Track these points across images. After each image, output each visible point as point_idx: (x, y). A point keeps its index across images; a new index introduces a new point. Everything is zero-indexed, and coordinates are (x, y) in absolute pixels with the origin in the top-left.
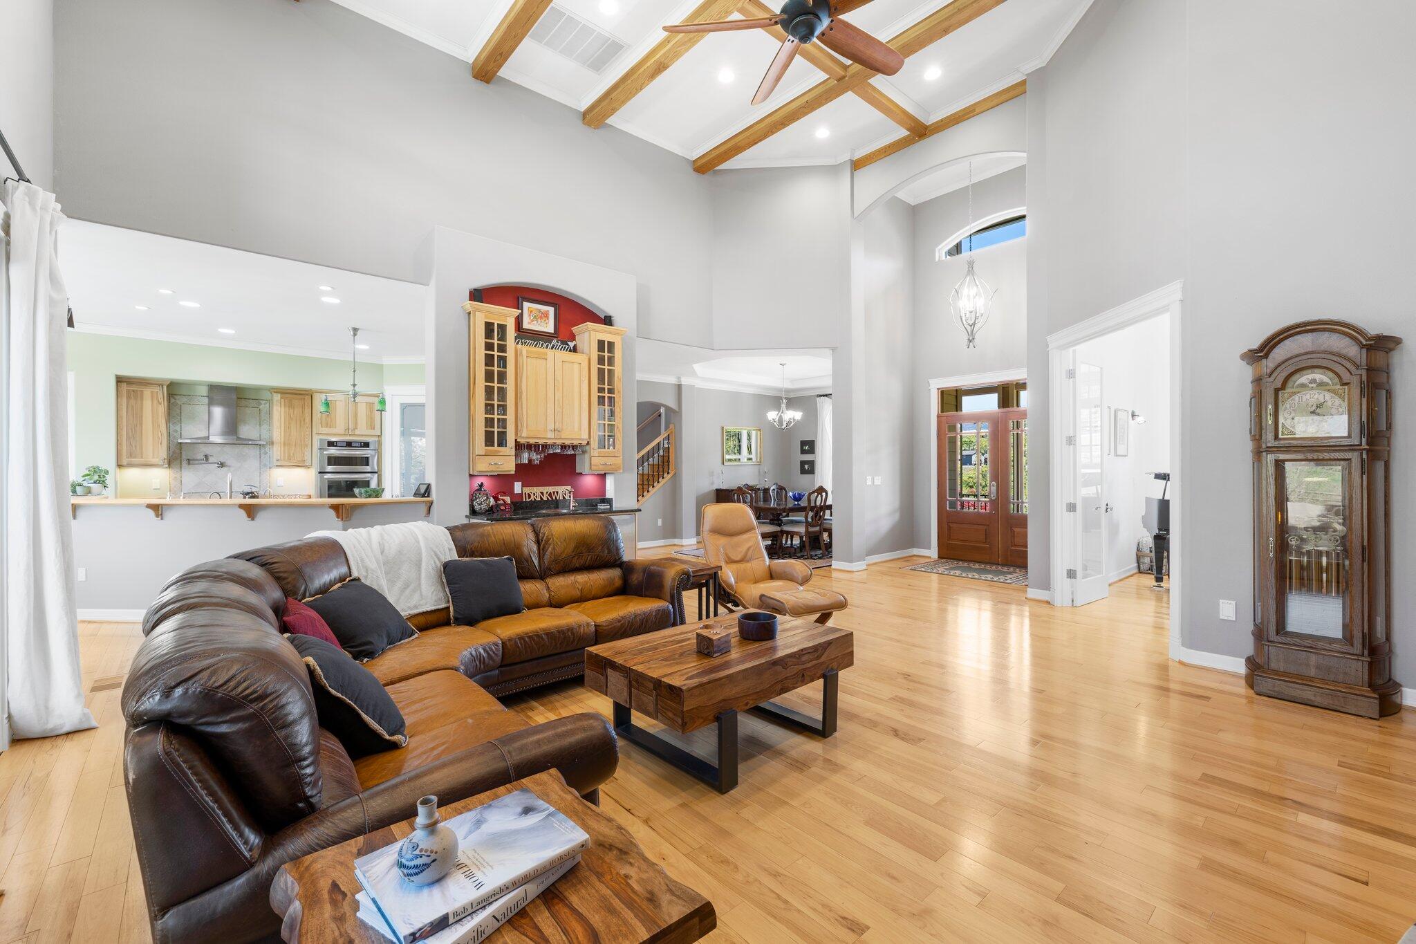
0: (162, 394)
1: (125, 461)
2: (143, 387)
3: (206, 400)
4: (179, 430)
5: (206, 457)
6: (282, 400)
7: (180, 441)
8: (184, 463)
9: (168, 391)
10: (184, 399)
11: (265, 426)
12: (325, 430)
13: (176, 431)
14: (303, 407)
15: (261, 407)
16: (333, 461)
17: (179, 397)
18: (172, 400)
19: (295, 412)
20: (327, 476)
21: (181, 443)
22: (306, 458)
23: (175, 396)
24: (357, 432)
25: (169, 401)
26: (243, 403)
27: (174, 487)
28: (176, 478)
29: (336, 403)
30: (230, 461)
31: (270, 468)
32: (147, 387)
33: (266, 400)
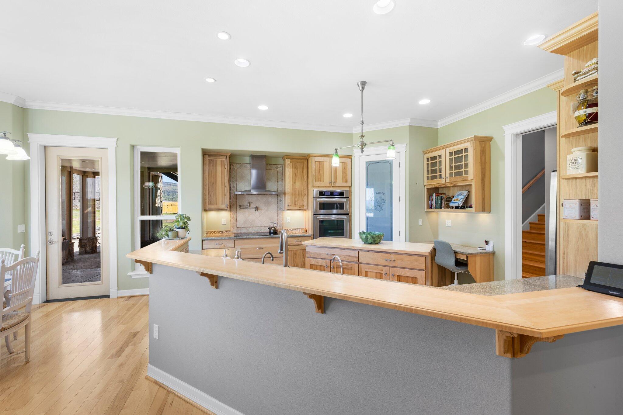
0: (226, 161)
1: (208, 207)
2: (217, 157)
3: (249, 166)
4: (235, 185)
5: (249, 203)
6: (291, 163)
7: (236, 193)
8: (238, 208)
9: (229, 160)
10: (238, 166)
11: (280, 183)
12: (318, 184)
13: (234, 187)
14: (303, 169)
15: (278, 170)
16: (323, 206)
17: (235, 164)
18: (232, 167)
19: (298, 171)
20: (318, 217)
21: (236, 195)
22: (304, 204)
23: (233, 164)
24: (337, 185)
25: (230, 168)
26: (269, 167)
27: (233, 223)
28: (234, 217)
29: (324, 163)
30: (262, 206)
31: (283, 211)
32: (219, 158)
33: (281, 165)
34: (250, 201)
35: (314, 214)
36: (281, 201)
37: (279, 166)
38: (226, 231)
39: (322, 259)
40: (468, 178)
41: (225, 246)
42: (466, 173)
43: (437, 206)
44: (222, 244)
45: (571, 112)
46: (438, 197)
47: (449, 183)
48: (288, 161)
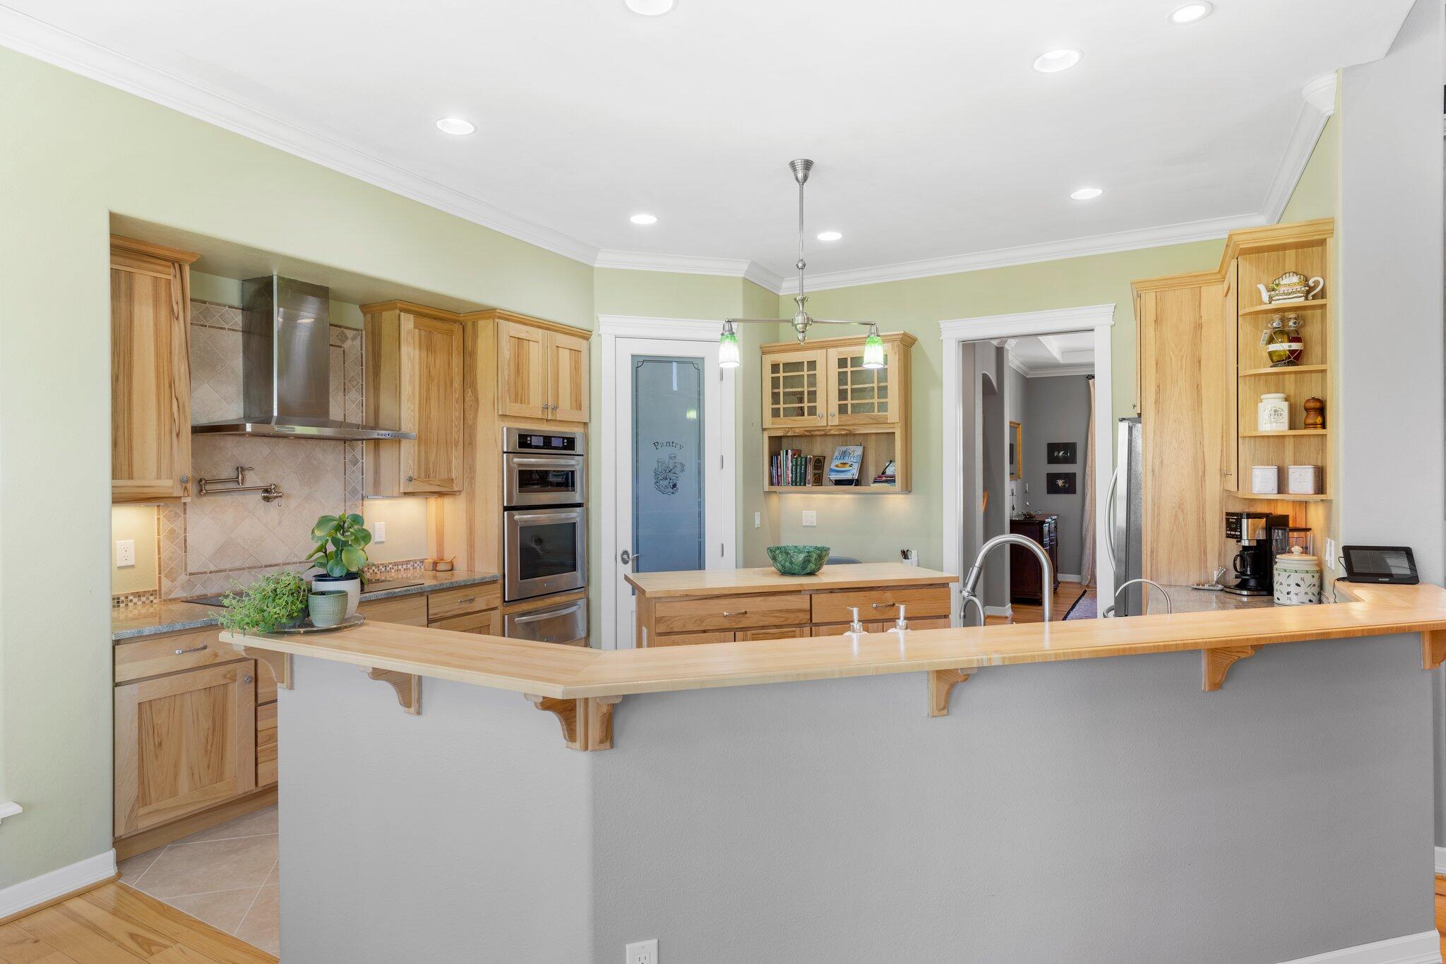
0: (179, 288)
3: (238, 318)
5: (240, 470)
6: (420, 334)
8: (193, 490)
9: (188, 282)
12: (515, 409)
14: (450, 353)
15: (345, 346)
19: (437, 361)
20: (518, 516)
22: (454, 473)
24: (559, 415)
27: (171, 558)
28: (172, 531)
29: (529, 345)
30: (288, 482)
31: (363, 500)
32: (143, 264)
33: (356, 330)
34: (244, 461)
35: (506, 509)
36: (355, 463)
37: (350, 334)
38: (138, 595)
39: (704, 632)
40: (887, 419)
41: (216, 655)
42: (883, 407)
43: (796, 478)
44: (205, 648)
45: (1262, 343)
46: (799, 459)
47: (836, 428)
48: (408, 322)
